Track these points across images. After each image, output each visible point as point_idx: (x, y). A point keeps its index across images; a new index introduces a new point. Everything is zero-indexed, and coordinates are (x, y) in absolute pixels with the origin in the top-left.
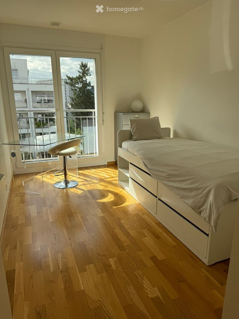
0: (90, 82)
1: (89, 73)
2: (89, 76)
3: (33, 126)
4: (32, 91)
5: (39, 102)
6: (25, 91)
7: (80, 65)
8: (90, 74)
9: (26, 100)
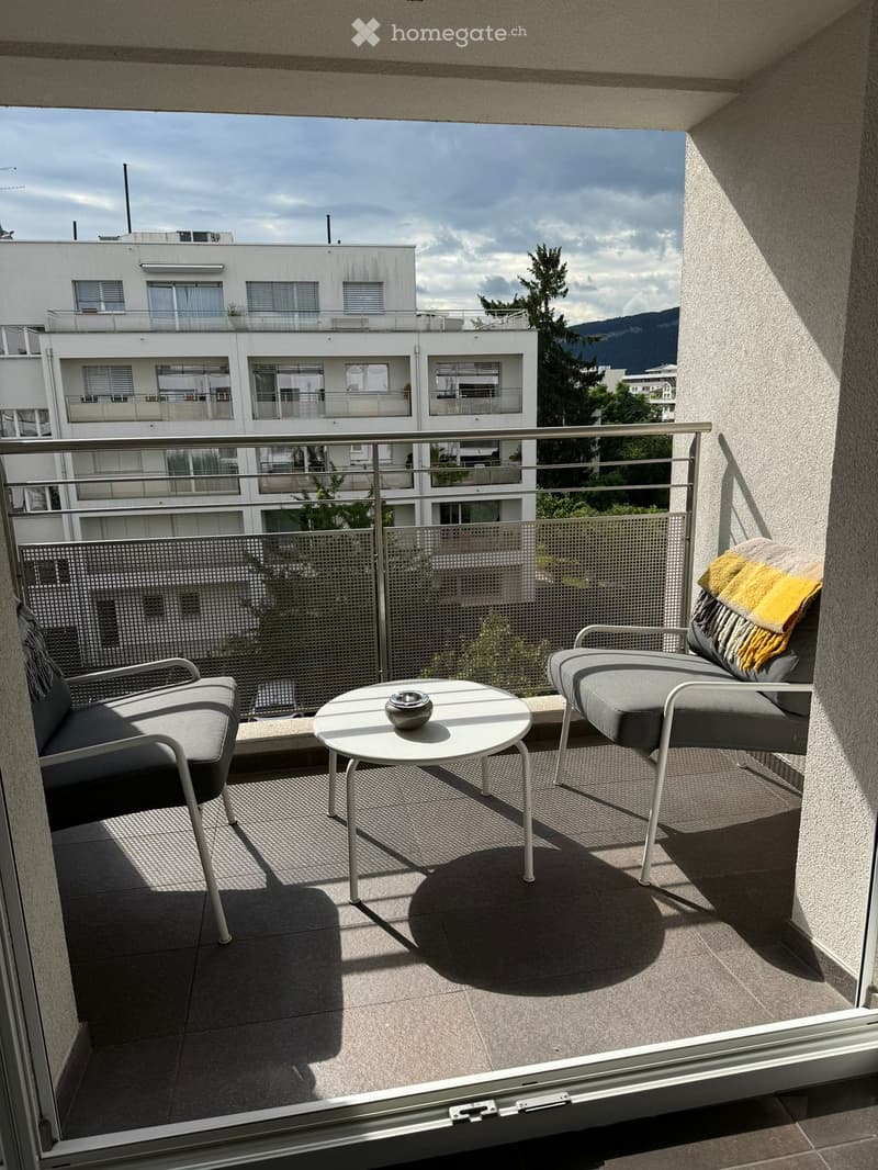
0: (562, 317)
1: (560, 287)
2: (561, 297)
3: (427, 477)
4: (431, 358)
5: (443, 394)
6: (408, 357)
7: (534, 259)
8: (563, 290)
9: (408, 387)
